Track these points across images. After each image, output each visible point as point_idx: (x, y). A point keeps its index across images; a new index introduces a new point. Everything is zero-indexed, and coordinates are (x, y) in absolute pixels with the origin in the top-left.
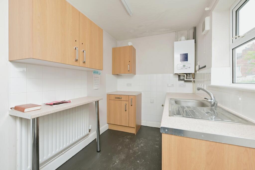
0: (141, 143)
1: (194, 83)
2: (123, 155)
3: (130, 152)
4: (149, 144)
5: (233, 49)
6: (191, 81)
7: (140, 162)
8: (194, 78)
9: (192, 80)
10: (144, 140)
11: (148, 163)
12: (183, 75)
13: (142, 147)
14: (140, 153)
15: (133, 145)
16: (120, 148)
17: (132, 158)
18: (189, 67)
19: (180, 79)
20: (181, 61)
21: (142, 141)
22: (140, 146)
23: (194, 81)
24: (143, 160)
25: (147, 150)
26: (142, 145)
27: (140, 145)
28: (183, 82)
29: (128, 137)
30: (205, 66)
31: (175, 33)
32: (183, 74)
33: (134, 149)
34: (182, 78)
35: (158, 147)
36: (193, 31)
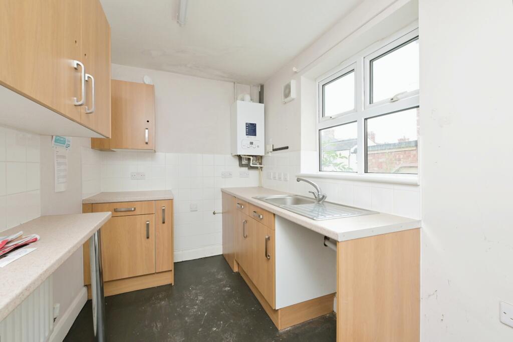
0: (197, 295)
1: (262, 170)
2: (176, 336)
3: (187, 322)
4: (212, 291)
5: (321, 130)
6: (257, 168)
7: (218, 328)
8: (260, 163)
9: (258, 166)
10: (197, 288)
11: (232, 321)
12: (246, 158)
13: (202, 301)
14: (207, 314)
15: (185, 307)
16: (159, 326)
17: (200, 330)
18: (258, 146)
19: (242, 164)
20: (247, 135)
21: (194, 291)
22: (197, 302)
23: (261, 167)
24: (222, 322)
25: (216, 303)
26: (200, 298)
27: (197, 300)
28: (245, 169)
29: (160, 296)
30: (287, 148)
31: (232, 84)
32: (248, 156)
33: (191, 314)
34: (244, 162)
35: (229, 288)
36: (260, 90)
